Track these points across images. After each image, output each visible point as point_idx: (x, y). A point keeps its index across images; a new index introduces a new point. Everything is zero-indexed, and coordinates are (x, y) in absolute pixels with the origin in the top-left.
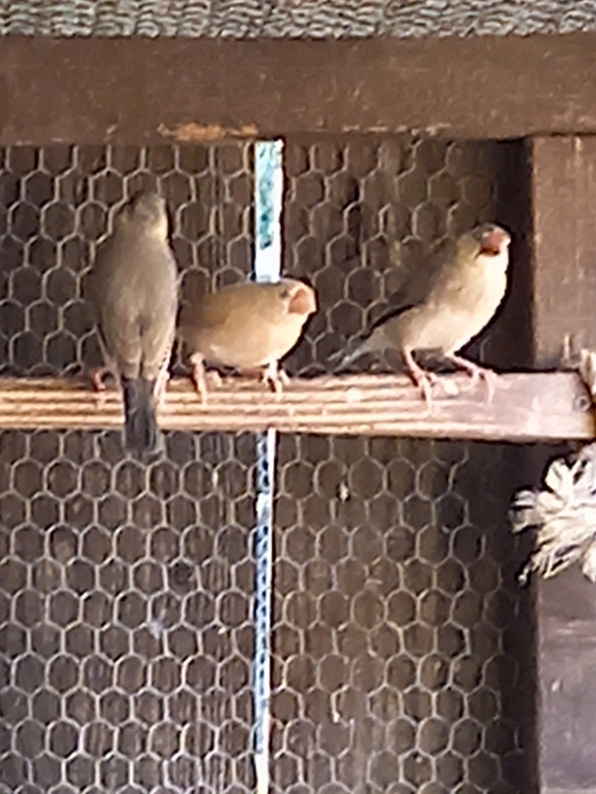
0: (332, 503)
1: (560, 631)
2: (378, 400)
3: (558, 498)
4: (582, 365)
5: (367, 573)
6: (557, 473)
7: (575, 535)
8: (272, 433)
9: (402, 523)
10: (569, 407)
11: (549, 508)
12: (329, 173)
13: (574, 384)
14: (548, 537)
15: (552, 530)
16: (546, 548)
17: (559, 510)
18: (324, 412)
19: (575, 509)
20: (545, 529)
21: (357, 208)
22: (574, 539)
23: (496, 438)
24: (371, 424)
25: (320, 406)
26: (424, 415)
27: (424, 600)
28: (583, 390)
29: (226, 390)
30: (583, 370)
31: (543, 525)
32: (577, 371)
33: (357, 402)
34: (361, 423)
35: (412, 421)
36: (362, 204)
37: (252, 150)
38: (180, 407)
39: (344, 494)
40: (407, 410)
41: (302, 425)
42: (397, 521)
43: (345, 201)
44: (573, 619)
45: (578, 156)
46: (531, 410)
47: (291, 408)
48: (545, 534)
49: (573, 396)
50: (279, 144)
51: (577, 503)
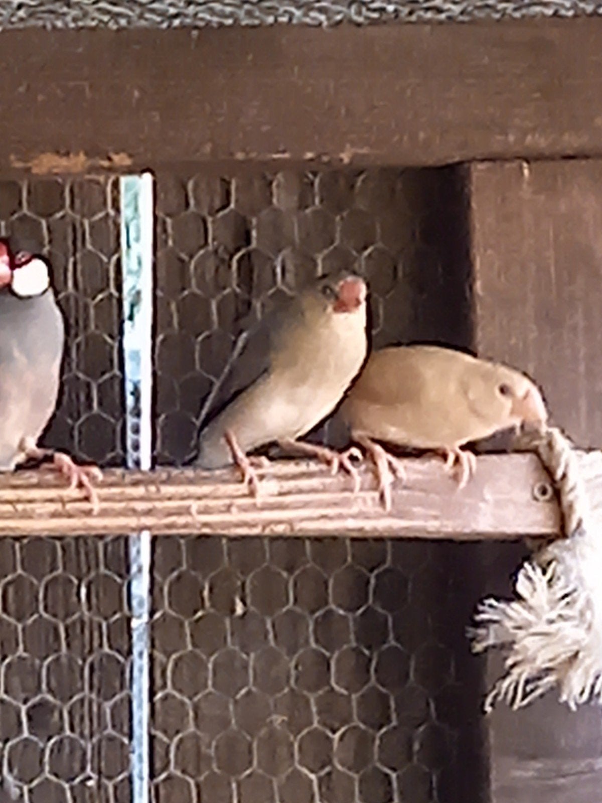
0: (227, 622)
1: (518, 773)
2: (300, 491)
3: (530, 609)
4: (541, 444)
5: (272, 707)
6: (529, 578)
7: (551, 656)
8: (146, 537)
9: (313, 645)
10: (527, 496)
11: (519, 624)
12: (213, 212)
13: (532, 468)
14: (519, 658)
15: (526, 648)
16: (516, 671)
17: (530, 624)
18: (234, 509)
19: (551, 622)
20: (516, 647)
21: (248, 255)
22: (551, 660)
23: (441, 536)
24: (290, 522)
25: (227, 501)
26: (355, 510)
27: (342, 738)
28: (544, 475)
29: (112, 485)
30: (543, 451)
31: (514, 642)
32: (535, 451)
33: (272, 495)
34: (280, 522)
35: (340, 517)
36: (255, 250)
37: (116, 185)
38: (57, 506)
39: (239, 609)
40: (335, 504)
41: (205, 525)
42: (307, 642)
43: (231, 248)
44: (534, 757)
45: (525, 186)
46: (484, 500)
47: (195, 505)
48: (517, 653)
49: (531, 481)
50: (147, 178)
51: (553, 615)
